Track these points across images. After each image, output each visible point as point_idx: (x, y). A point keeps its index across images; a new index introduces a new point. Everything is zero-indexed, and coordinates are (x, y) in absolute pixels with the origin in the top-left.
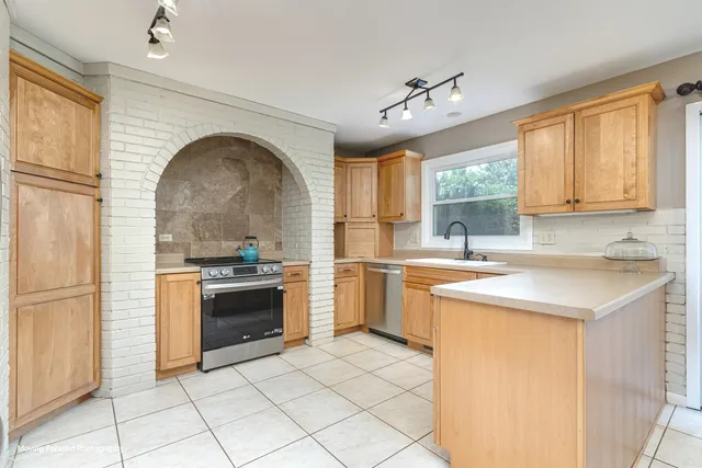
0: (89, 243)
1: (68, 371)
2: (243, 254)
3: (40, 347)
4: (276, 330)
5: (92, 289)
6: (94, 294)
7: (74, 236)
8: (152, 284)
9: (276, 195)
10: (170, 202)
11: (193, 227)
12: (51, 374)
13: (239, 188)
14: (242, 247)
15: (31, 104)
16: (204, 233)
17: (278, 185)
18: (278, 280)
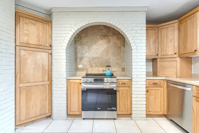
0: (47, 68)
1: (39, 108)
2: (105, 73)
3: (28, 100)
4: (113, 108)
5: (48, 83)
6: (49, 84)
7: (41, 66)
8: (65, 83)
9: (122, 48)
10: (82, 54)
11: (89, 62)
12: (32, 109)
13: (106, 47)
14: (105, 70)
15: (25, 25)
16: (93, 64)
17: (123, 43)
18: (115, 85)
